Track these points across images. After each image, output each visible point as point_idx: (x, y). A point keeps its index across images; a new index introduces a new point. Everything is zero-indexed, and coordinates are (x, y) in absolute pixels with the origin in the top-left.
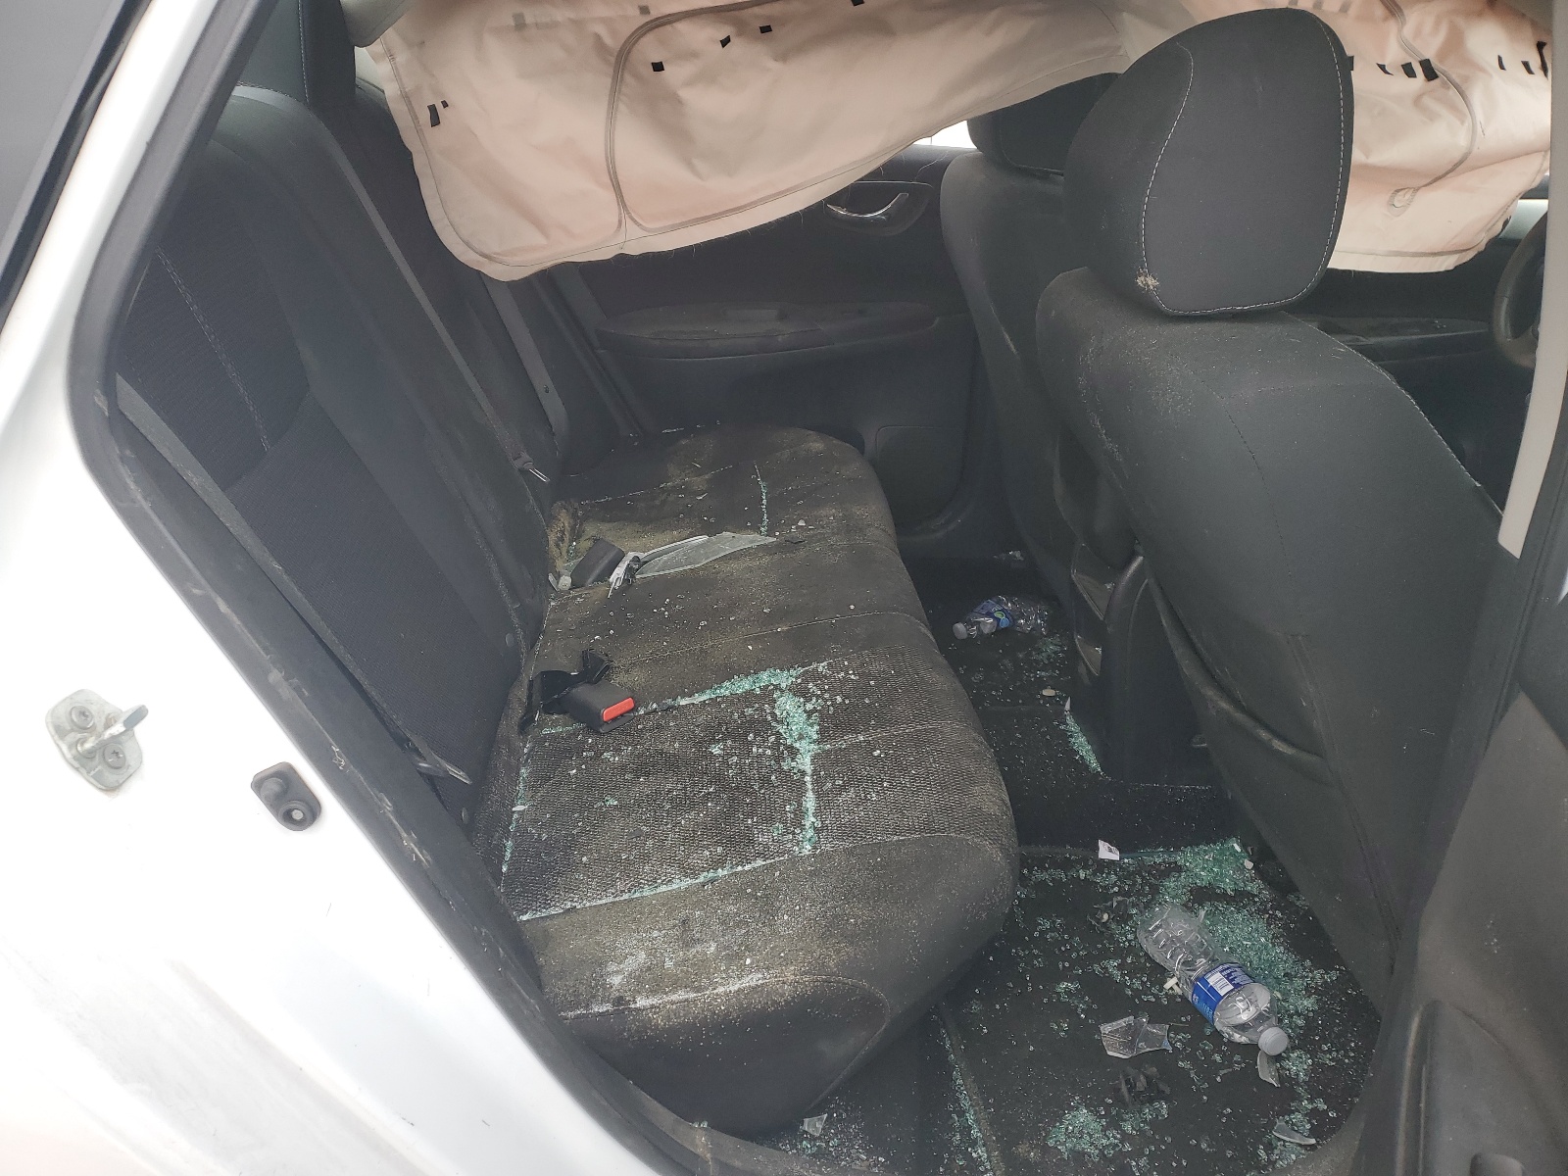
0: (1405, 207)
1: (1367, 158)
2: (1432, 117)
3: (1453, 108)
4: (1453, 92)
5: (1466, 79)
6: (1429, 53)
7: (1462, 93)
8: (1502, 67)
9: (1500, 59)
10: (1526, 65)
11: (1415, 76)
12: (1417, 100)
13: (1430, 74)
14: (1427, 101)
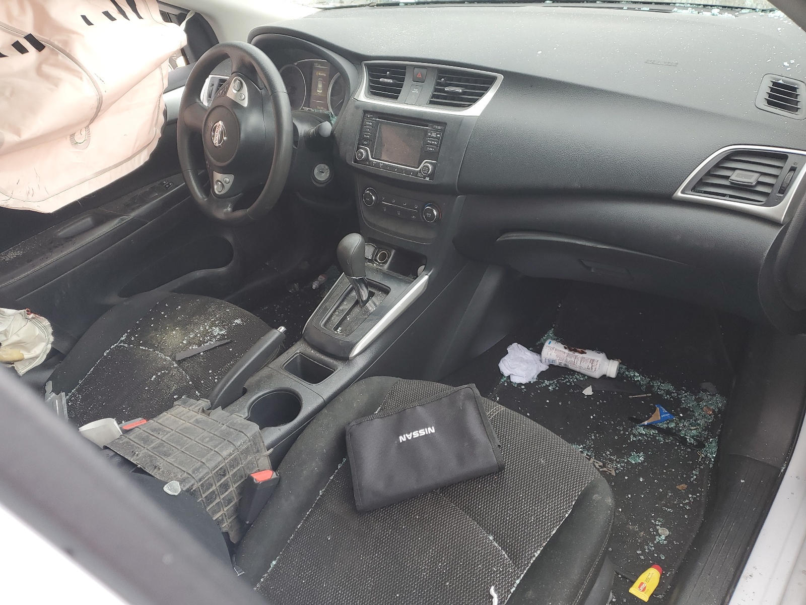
0: (88, 140)
1: (19, 136)
2: (55, 82)
3: (68, 69)
4: (61, 57)
5: (66, 43)
6: (29, 30)
7: (69, 56)
8: (89, 23)
9: (84, 17)
10: (106, 14)
11: (28, 52)
12: (39, 70)
13: (39, 46)
14: (46, 69)
